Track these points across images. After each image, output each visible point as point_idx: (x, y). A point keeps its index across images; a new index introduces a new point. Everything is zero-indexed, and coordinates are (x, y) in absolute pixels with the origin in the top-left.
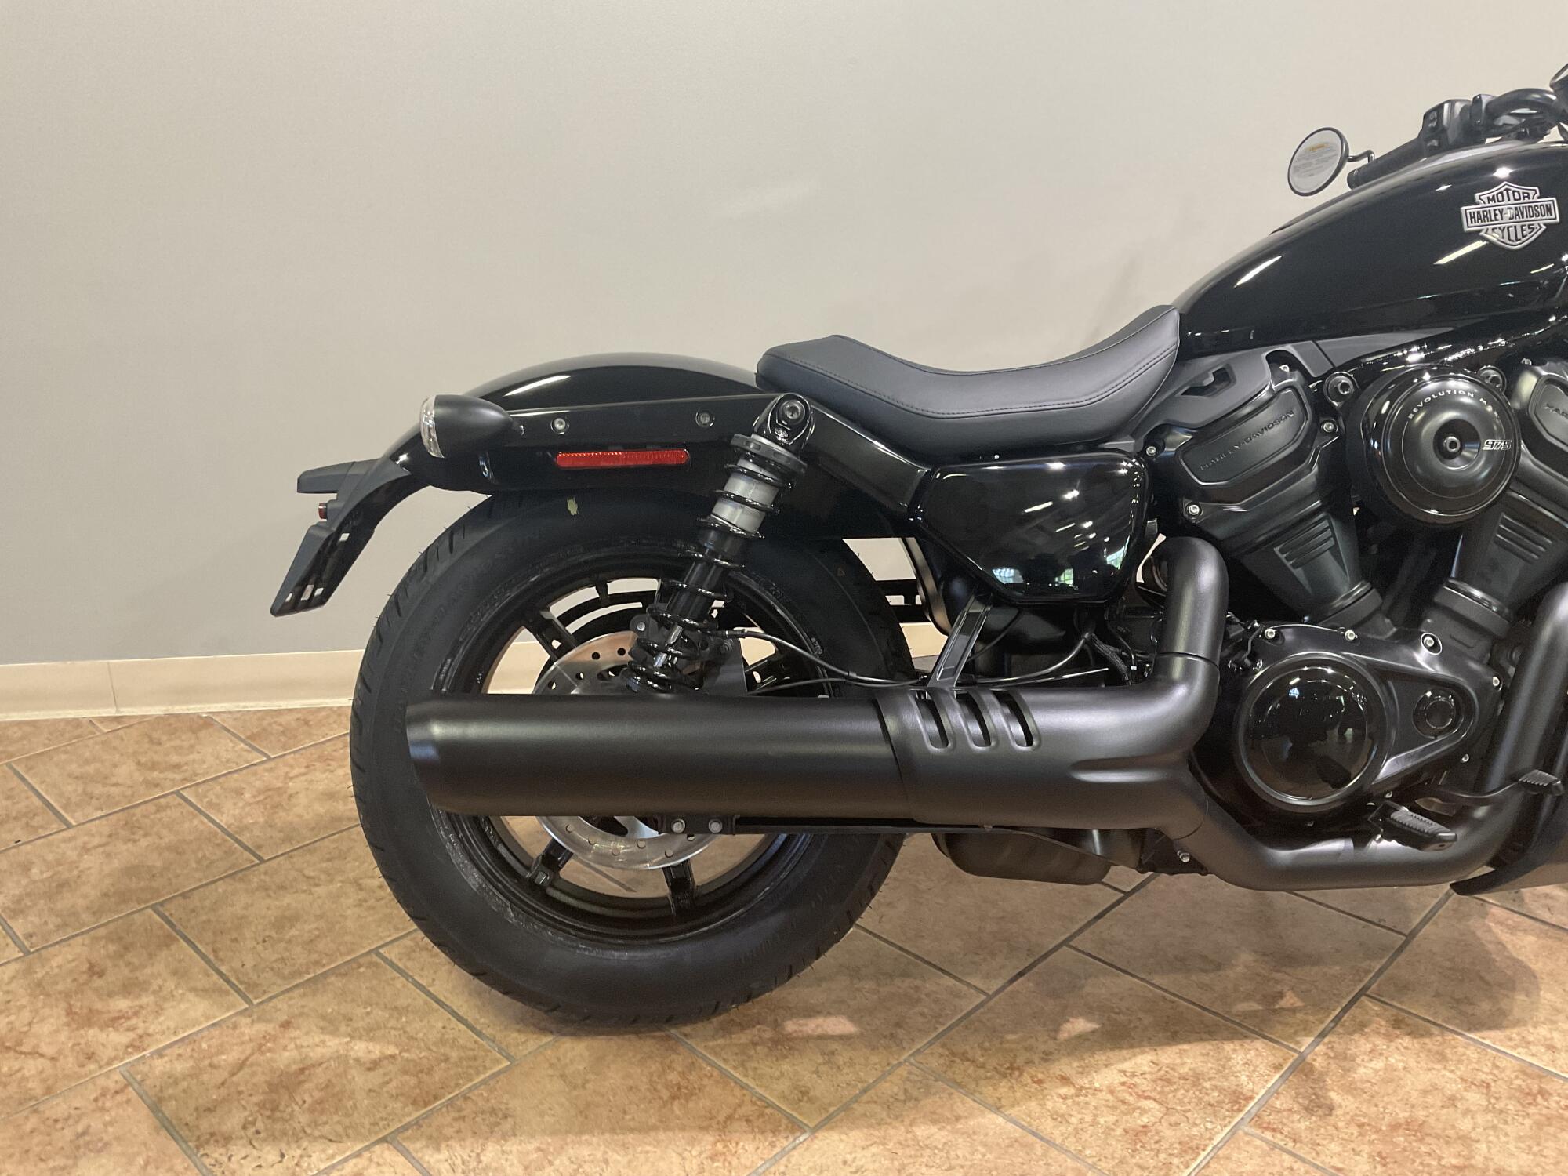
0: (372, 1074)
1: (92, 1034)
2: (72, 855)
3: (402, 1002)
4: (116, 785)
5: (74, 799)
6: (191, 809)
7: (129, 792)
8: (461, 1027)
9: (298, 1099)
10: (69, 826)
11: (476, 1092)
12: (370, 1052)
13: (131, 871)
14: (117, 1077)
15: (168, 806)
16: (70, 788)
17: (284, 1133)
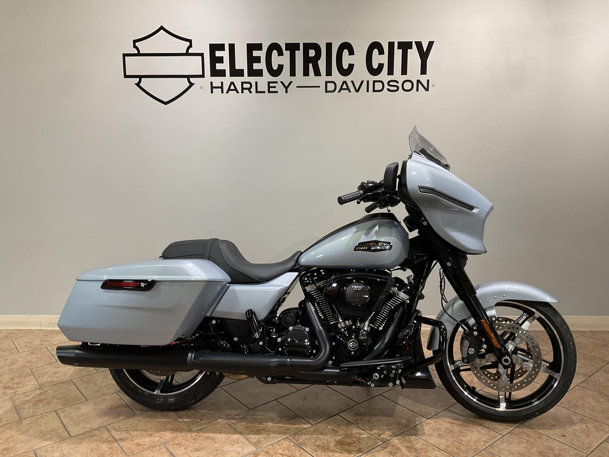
0: (58, 400)
1: (7, 390)
2: (17, 358)
3: (71, 389)
4: (34, 344)
5: (23, 347)
6: (47, 350)
7: (35, 346)
8: (80, 394)
9: (41, 403)
10: (19, 352)
11: (76, 405)
12: (60, 397)
13: (28, 362)
14: (9, 398)
15: (42, 349)
16: (23, 344)
17: (36, 408)
